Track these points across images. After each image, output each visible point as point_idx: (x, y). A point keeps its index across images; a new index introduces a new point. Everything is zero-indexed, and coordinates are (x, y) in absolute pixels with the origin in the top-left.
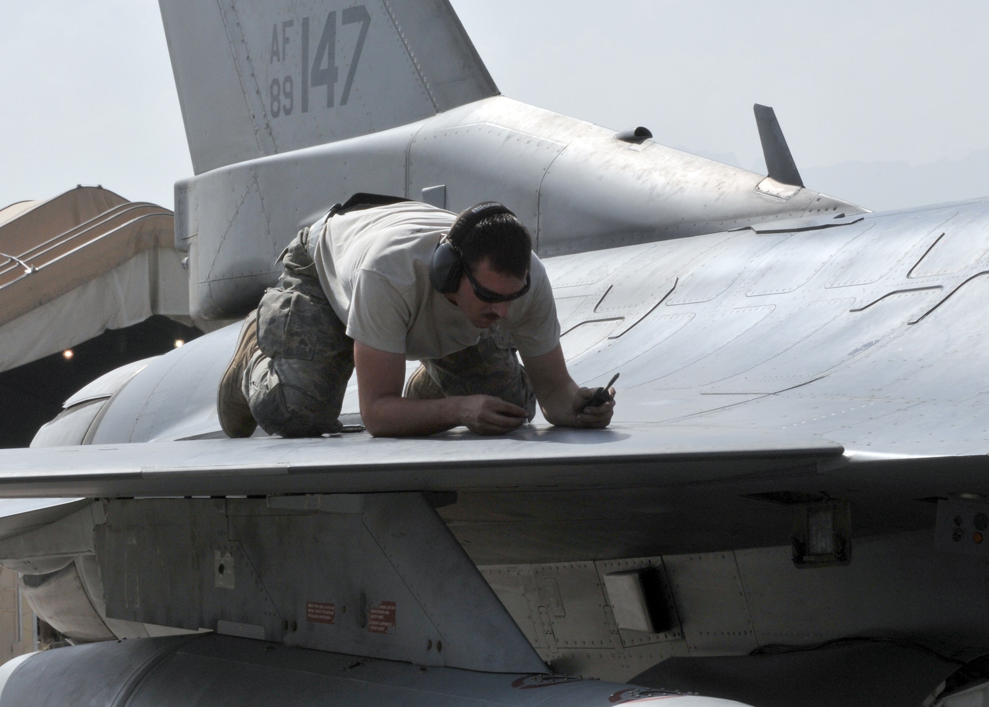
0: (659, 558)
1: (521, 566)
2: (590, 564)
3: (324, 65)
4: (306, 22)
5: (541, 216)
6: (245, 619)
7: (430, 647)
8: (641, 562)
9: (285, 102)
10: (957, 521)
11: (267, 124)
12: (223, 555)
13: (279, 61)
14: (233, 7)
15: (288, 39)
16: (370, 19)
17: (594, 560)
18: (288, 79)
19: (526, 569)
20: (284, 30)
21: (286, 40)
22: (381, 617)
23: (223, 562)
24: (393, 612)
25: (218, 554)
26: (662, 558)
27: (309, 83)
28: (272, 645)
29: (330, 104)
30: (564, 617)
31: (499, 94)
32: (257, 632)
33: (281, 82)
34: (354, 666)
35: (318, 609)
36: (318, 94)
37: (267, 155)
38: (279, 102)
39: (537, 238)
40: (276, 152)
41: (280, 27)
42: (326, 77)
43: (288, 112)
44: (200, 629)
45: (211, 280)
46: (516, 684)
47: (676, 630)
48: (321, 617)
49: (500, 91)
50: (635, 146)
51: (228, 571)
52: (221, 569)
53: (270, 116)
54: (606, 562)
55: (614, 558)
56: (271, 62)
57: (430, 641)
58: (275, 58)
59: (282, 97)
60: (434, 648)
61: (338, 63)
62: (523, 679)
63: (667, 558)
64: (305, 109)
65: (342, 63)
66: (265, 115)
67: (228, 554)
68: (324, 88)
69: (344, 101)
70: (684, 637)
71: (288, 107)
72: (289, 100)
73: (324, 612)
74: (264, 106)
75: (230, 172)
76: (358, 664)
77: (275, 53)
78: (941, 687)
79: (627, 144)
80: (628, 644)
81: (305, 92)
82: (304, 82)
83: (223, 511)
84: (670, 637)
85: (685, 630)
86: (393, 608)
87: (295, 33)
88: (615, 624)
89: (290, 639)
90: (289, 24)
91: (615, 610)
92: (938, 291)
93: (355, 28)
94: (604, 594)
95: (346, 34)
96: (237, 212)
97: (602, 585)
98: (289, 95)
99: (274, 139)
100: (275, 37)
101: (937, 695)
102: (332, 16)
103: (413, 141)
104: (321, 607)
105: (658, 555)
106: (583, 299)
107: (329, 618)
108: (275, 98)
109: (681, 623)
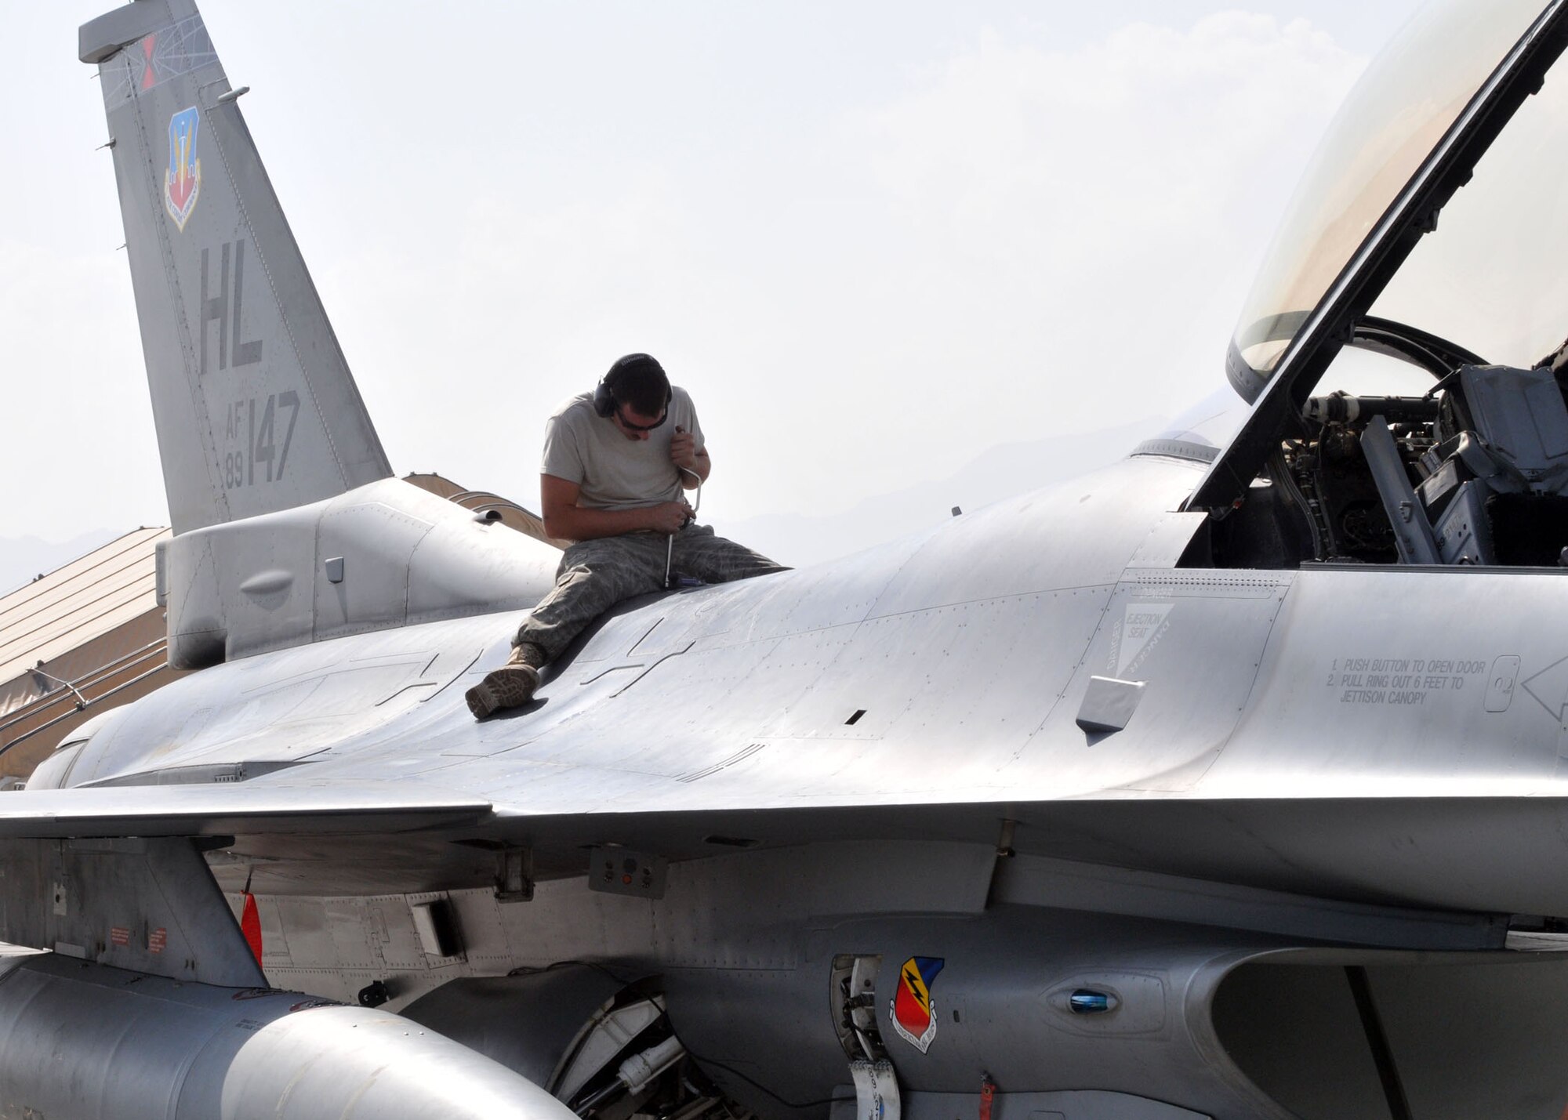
0: (445, 892)
1: (358, 898)
2: (402, 896)
3: (265, 444)
4: (252, 403)
5: (409, 588)
6: (72, 941)
7: (187, 966)
8: (433, 896)
9: (237, 475)
10: (609, 866)
11: (224, 494)
12: (59, 887)
13: (232, 437)
14: (200, 386)
15: (239, 418)
16: (299, 404)
17: (405, 894)
18: (239, 454)
19: (361, 900)
20: (236, 410)
21: (238, 419)
22: (157, 941)
23: (58, 893)
24: (165, 937)
25: (56, 885)
26: (448, 893)
27: (254, 460)
28: (88, 963)
29: (269, 479)
30: (389, 942)
31: (394, 475)
32: (79, 952)
33: (234, 456)
34: (135, 981)
35: (118, 933)
36: (260, 468)
37: (224, 522)
38: (232, 474)
39: (406, 608)
40: (230, 520)
41: (233, 407)
42: (265, 454)
43: (239, 484)
44: (44, 949)
45: (179, 633)
46: (236, 996)
47: (462, 954)
48: (120, 940)
49: (394, 473)
50: (486, 527)
51: (63, 901)
52: (58, 898)
53: (226, 487)
54: (413, 895)
55: (418, 892)
56: (227, 439)
57: (187, 962)
58: (230, 435)
59: (234, 470)
60: (190, 967)
61: (275, 442)
62: (242, 992)
63: (452, 893)
64: (251, 482)
65: (279, 441)
66: (222, 486)
67: (62, 886)
68: (265, 464)
69: (279, 477)
70: (467, 961)
71: (238, 480)
72: (239, 473)
73: (123, 936)
74: (221, 477)
75: (191, 537)
76: (139, 978)
77: (229, 430)
78: (611, 1002)
79: (481, 525)
80: (432, 966)
81: (251, 466)
82: (250, 458)
83: (59, 850)
84: (458, 961)
85: (467, 954)
86: (164, 933)
87: (243, 412)
88: (422, 948)
89: (101, 958)
90: (240, 404)
91: (421, 936)
92: (641, 668)
93: (288, 410)
94: (413, 923)
95: (283, 414)
96: (196, 574)
97: (411, 915)
98: (239, 469)
99: (229, 508)
100: (230, 416)
101: (606, 1010)
102: (272, 398)
103: (322, 516)
104: (120, 931)
105: (444, 890)
106: (416, 665)
107: (124, 941)
108: (230, 471)
109: (464, 950)
